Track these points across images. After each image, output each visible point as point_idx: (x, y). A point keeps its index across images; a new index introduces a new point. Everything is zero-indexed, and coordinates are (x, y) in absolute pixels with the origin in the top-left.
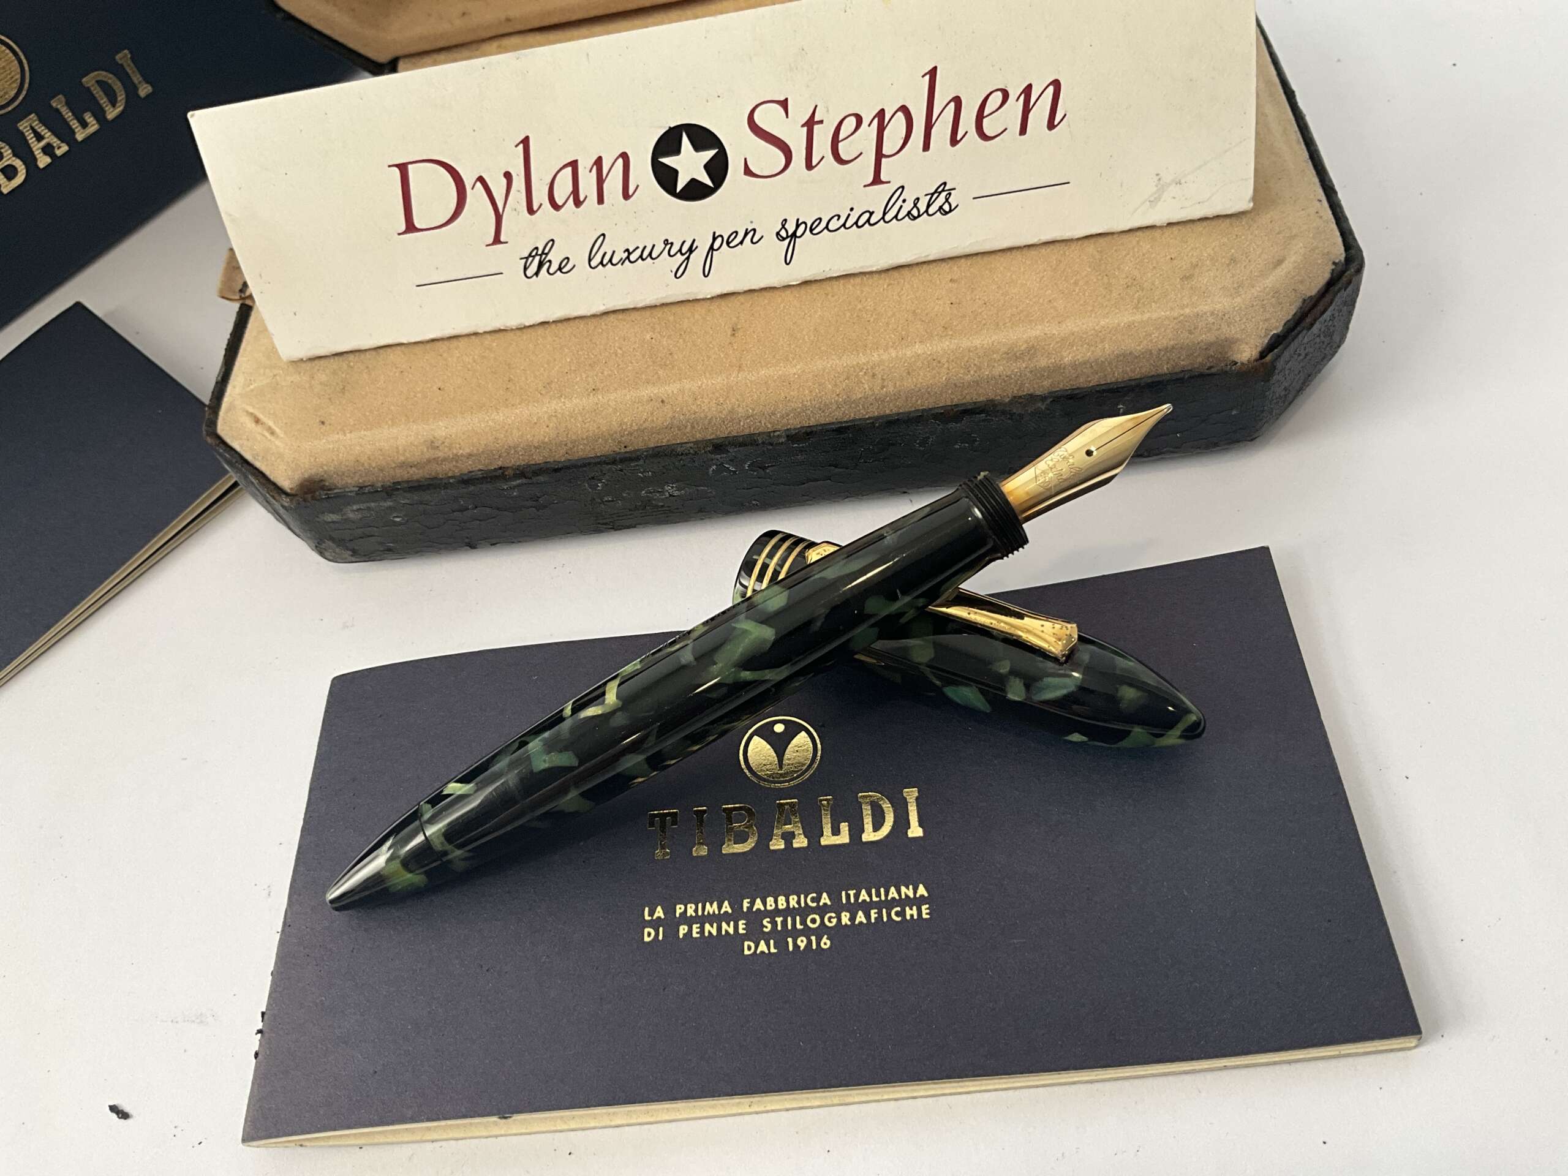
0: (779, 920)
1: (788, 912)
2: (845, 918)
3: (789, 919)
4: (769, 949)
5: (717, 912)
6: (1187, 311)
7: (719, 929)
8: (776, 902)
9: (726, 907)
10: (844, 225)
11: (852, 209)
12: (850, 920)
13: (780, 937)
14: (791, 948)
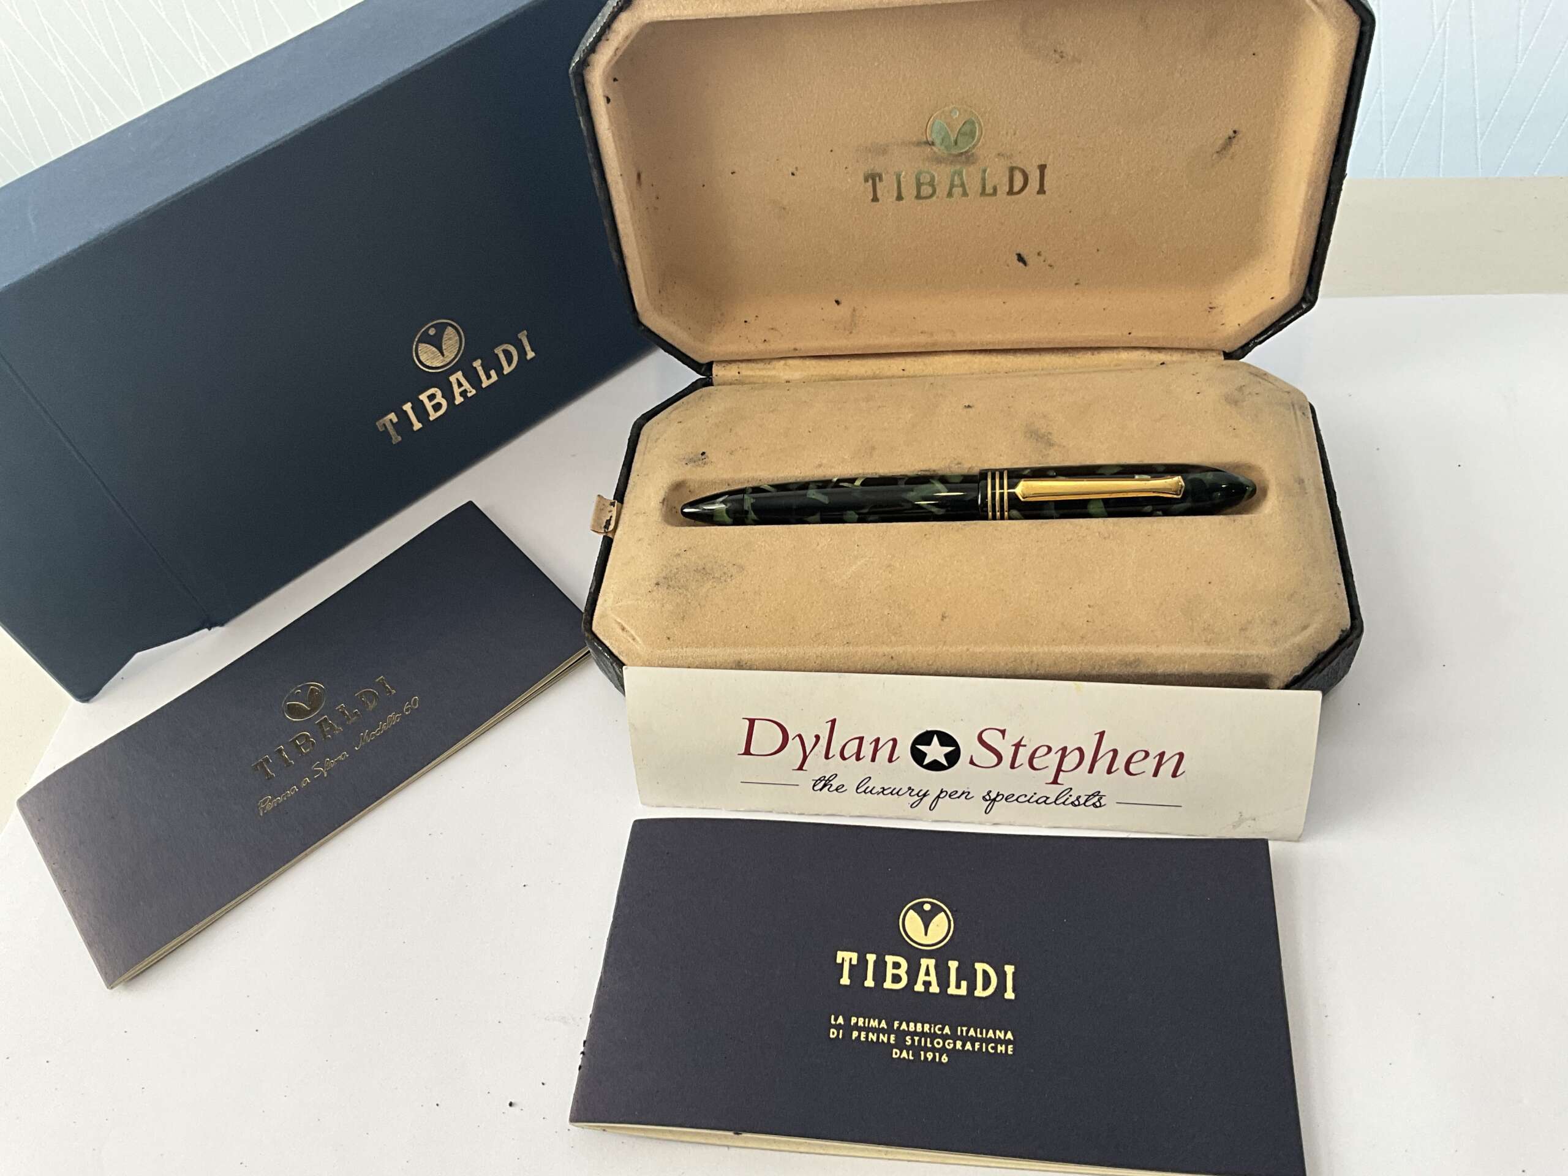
0: (916, 1038)
1: (923, 1034)
2: (959, 1044)
3: (923, 1039)
4: (908, 1056)
5: (877, 1026)
6: (1241, 652)
7: (878, 1038)
8: (915, 1026)
9: (883, 1024)
10: (1028, 801)
11: (1035, 794)
12: (962, 1046)
13: (916, 1049)
14: (922, 1058)
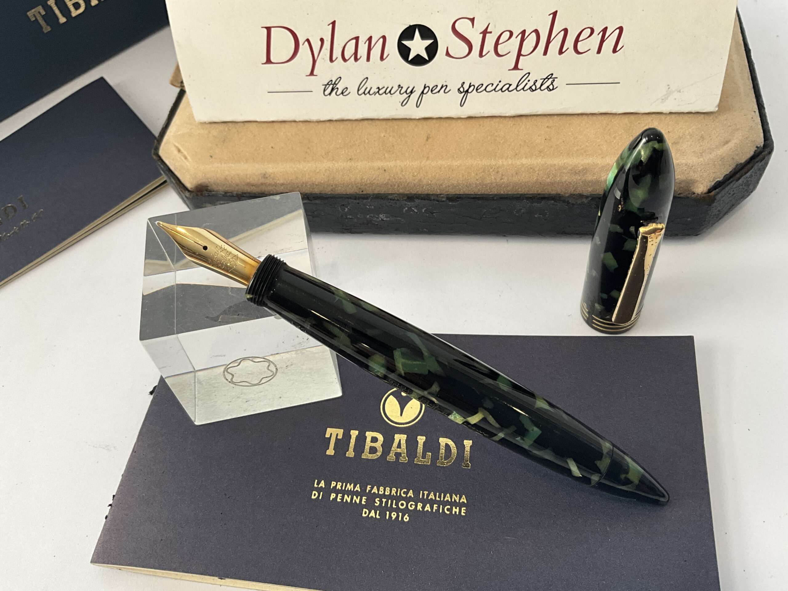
0: (384, 500)
1: (390, 497)
2: (420, 506)
3: (390, 501)
4: (376, 515)
5: (352, 490)
7: (352, 499)
8: (385, 490)
9: (358, 488)
10: (494, 90)
11: (500, 82)
12: (422, 508)
13: (383, 510)
14: (387, 518)
